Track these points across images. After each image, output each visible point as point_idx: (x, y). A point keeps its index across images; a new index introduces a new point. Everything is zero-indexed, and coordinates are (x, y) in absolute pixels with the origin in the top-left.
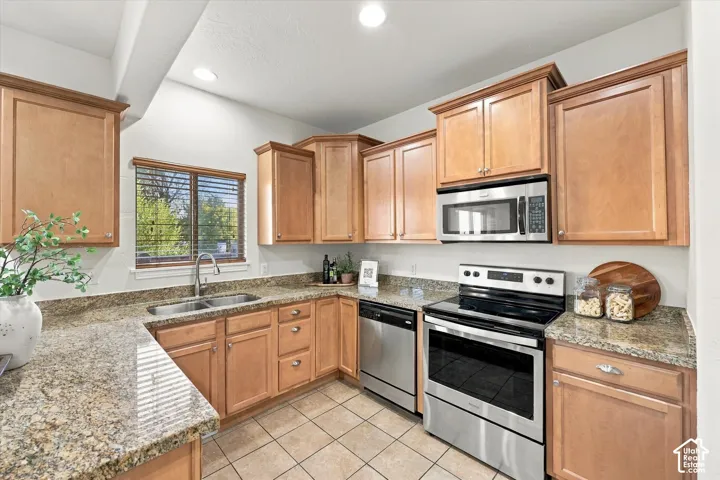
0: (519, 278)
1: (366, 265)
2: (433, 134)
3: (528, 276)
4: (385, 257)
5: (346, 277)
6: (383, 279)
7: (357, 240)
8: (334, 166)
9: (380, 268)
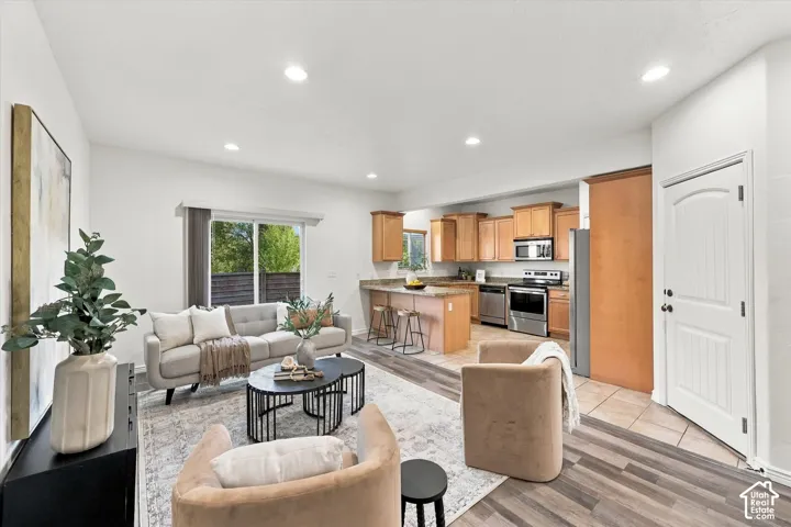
0: (545, 274)
1: (478, 271)
2: (512, 217)
3: (549, 273)
4: (488, 269)
5: (469, 277)
6: (487, 278)
7: (475, 260)
8: (465, 226)
9: (486, 273)
